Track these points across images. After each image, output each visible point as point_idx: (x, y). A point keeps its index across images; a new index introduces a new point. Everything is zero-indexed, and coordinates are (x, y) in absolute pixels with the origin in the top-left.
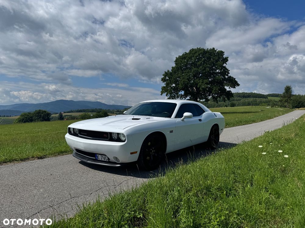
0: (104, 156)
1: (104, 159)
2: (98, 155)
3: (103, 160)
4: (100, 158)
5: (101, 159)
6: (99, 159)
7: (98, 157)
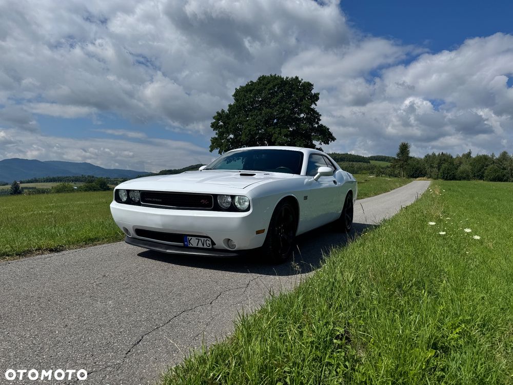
0: (202, 239)
1: (203, 245)
2: (190, 238)
3: (200, 245)
4: (194, 242)
5: (195, 245)
6: (191, 245)
7: (189, 242)
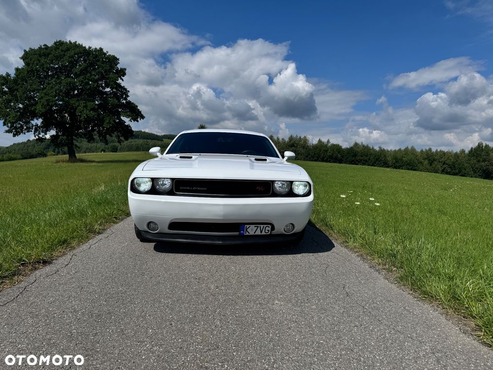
0: (262, 226)
1: (261, 232)
2: (248, 226)
6: (247, 234)
7: (246, 230)
